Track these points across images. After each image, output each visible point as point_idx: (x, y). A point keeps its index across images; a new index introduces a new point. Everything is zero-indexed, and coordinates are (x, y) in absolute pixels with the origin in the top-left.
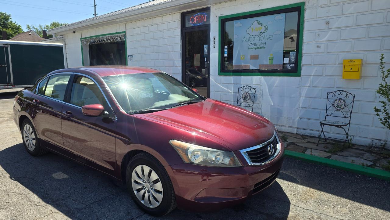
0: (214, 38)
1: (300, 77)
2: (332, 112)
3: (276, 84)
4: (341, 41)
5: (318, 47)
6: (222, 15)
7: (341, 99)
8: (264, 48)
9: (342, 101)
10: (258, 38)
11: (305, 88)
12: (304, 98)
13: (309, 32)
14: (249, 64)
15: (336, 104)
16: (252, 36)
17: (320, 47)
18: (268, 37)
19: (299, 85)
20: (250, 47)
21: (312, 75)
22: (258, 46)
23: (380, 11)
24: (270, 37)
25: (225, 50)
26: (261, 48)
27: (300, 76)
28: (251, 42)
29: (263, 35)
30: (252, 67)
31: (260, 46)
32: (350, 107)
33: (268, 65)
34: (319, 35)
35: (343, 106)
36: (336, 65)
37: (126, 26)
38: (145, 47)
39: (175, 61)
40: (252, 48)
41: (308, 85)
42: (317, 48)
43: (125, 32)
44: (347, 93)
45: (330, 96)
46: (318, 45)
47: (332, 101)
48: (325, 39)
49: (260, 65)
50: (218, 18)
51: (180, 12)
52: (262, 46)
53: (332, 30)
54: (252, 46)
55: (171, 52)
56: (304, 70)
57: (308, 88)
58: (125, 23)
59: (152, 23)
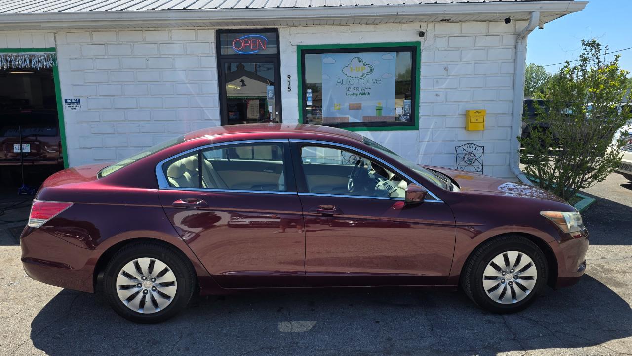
0: (289, 77)
1: (417, 131)
2: (463, 168)
3: (387, 140)
4: (459, 90)
5: (437, 95)
6: (301, 43)
7: (470, 153)
8: (369, 94)
9: (472, 155)
10: (361, 81)
11: (424, 142)
12: (422, 155)
13: (427, 77)
14: (347, 116)
15: (466, 159)
16: (350, 78)
17: (439, 96)
18: (374, 81)
19: (417, 140)
20: (348, 93)
21: (431, 127)
22: (360, 91)
23: (494, 61)
24: (376, 80)
25: (308, 96)
26: (364, 94)
27: (417, 129)
28: (350, 86)
29: (367, 77)
30: (352, 120)
31: (364, 92)
32: (480, 160)
33: (374, 117)
34: (437, 82)
35: (474, 160)
36: (456, 116)
37: (55, 38)
38: (121, 83)
39: (206, 111)
40: (352, 94)
41: (427, 140)
42: (436, 97)
43: (54, 50)
44: (476, 146)
45: (459, 150)
46: (437, 93)
47: (462, 156)
48: (444, 86)
49: (363, 117)
50: (296, 47)
51: (214, 29)
52: (366, 91)
53: (450, 77)
54: (352, 91)
55: (195, 96)
56: (422, 122)
57: (426, 143)
58: (55, 31)
59: (142, 40)
